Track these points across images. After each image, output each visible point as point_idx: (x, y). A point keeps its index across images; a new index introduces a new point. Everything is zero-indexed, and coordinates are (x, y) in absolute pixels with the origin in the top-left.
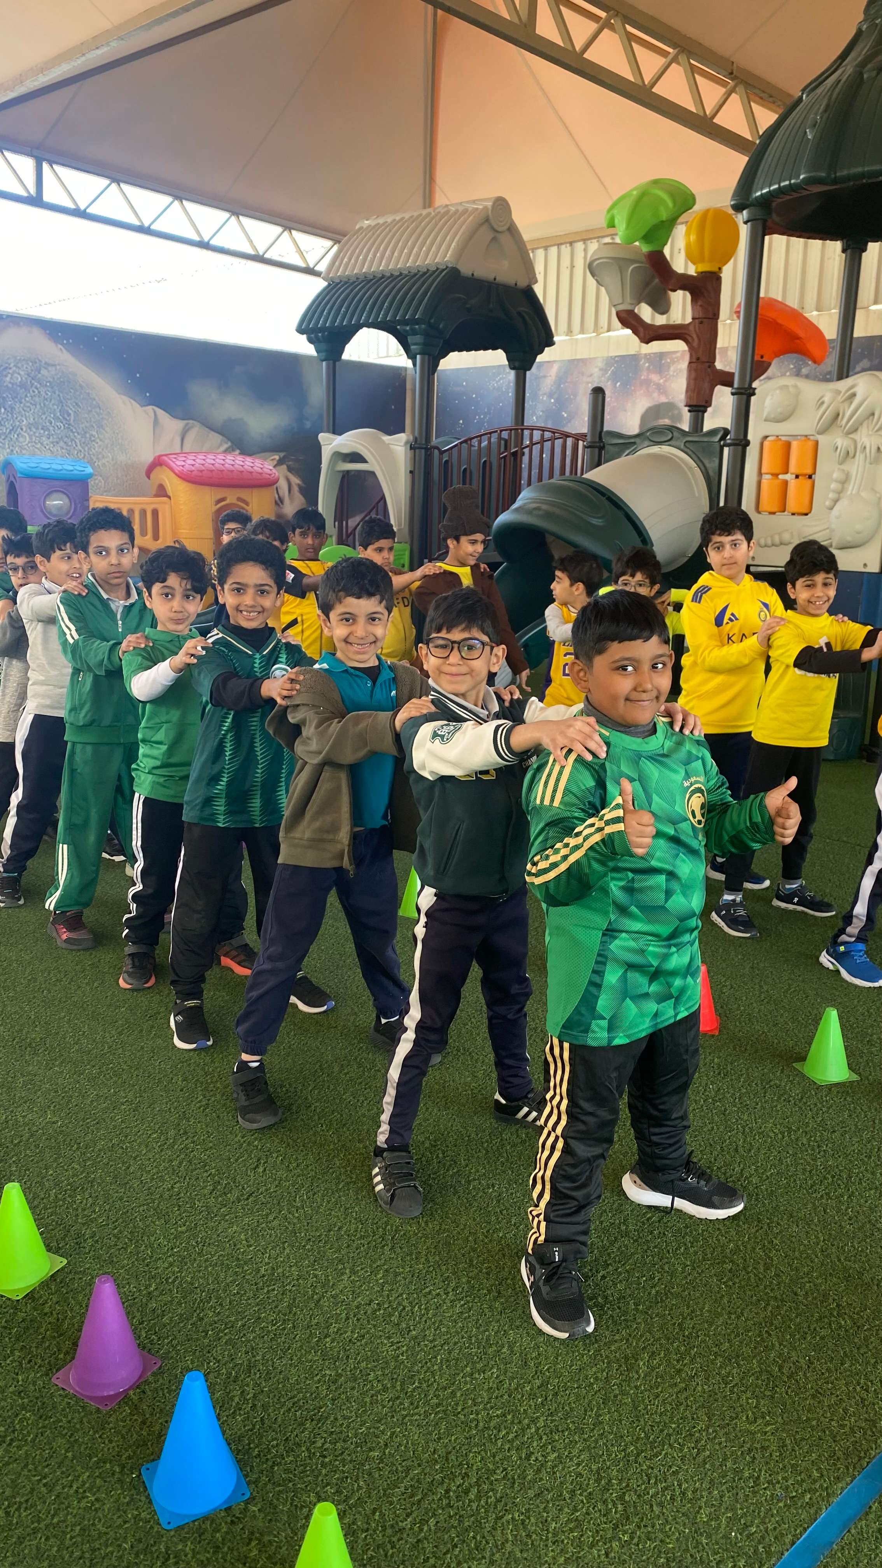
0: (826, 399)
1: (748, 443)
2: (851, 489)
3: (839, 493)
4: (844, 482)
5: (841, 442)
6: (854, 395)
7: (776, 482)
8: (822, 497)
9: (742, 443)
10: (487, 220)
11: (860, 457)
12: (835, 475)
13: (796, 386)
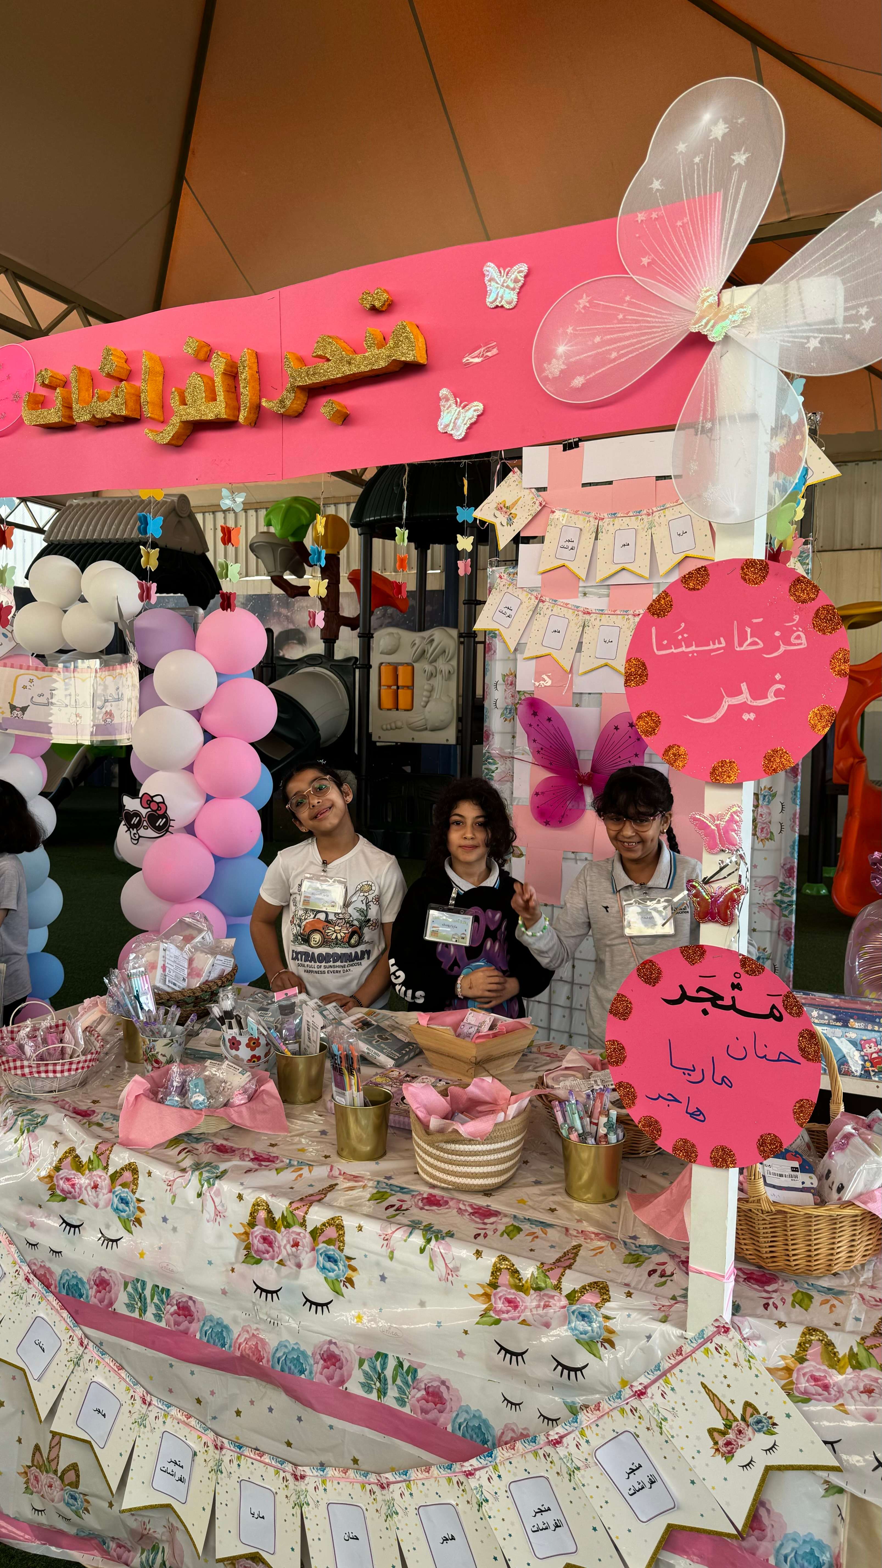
0: (417, 642)
1: (371, 667)
2: (435, 695)
3: (429, 697)
4: (431, 691)
5: (428, 668)
6: (433, 640)
7: (390, 691)
8: (418, 702)
9: (366, 667)
10: (174, 510)
11: (439, 677)
12: (426, 687)
13: (398, 634)
